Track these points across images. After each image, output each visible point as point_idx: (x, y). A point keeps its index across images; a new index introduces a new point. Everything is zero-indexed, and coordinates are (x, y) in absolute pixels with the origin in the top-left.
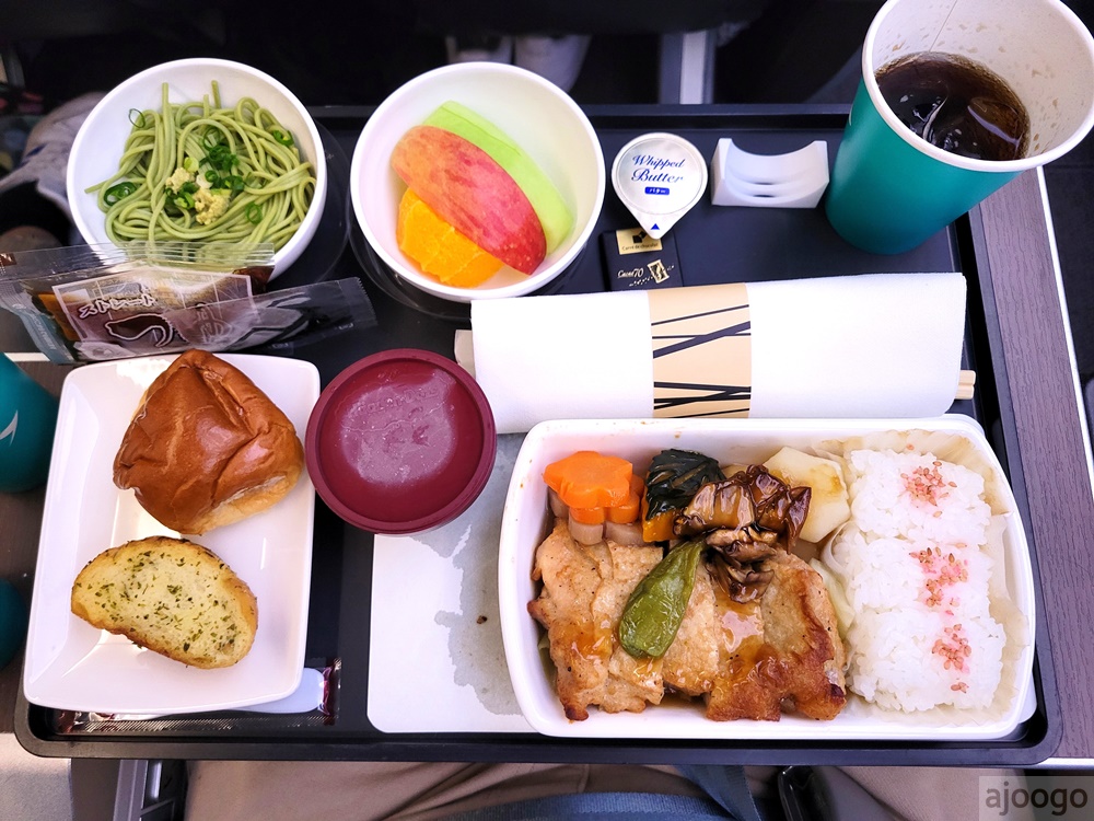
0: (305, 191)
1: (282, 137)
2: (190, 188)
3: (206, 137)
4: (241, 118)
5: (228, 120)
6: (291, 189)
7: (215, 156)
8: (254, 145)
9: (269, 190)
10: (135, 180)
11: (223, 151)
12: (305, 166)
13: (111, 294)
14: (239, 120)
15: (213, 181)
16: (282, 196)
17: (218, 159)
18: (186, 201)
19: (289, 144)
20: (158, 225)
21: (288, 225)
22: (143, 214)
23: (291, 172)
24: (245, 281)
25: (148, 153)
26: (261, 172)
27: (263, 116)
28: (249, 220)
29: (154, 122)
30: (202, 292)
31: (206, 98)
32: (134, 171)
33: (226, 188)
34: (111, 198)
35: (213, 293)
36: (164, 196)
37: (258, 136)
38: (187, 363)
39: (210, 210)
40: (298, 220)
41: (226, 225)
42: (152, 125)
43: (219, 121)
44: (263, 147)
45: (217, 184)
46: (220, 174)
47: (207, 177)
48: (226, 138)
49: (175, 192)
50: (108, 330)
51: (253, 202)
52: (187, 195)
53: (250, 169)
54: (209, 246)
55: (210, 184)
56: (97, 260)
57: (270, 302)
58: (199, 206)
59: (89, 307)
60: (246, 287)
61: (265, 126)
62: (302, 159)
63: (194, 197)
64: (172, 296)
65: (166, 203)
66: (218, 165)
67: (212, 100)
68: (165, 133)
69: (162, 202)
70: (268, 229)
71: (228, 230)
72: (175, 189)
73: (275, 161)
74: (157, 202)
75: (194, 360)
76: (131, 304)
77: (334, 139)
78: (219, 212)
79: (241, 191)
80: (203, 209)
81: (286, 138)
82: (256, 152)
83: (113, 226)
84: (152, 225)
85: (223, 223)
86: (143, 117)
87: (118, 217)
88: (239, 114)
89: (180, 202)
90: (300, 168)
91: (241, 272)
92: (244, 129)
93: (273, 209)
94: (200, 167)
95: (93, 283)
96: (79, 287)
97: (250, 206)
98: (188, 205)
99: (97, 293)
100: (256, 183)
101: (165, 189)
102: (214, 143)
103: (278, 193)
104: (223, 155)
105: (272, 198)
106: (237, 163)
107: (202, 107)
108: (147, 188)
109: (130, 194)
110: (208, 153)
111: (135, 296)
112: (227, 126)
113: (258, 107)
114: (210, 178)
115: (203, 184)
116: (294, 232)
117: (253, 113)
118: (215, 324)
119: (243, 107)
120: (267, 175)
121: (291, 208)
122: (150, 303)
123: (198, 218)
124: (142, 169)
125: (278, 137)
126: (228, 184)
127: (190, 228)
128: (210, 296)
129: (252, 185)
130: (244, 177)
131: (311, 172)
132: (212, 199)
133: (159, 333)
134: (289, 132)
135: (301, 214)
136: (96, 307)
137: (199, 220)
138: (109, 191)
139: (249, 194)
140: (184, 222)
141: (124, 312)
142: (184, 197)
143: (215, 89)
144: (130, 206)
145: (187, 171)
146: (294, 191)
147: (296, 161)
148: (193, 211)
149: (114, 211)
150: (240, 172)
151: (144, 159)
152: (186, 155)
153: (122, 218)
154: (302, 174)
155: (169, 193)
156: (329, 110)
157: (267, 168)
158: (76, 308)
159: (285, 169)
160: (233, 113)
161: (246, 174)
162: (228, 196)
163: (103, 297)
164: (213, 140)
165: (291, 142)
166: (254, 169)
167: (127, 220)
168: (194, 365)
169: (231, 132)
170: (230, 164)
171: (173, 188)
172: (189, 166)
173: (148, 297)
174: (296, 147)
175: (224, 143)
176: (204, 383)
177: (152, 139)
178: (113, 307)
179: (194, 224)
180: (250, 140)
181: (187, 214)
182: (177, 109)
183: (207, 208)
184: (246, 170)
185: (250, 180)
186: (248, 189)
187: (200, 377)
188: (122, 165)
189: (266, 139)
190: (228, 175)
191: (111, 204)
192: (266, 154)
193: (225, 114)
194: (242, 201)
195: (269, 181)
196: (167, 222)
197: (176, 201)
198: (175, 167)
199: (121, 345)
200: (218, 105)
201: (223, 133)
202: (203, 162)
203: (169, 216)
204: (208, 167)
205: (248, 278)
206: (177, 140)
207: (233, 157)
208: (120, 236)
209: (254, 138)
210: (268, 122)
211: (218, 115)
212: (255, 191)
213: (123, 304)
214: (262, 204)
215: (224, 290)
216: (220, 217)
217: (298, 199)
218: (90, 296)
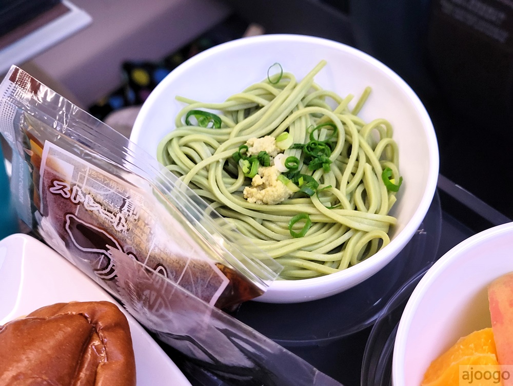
0: (370, 243)
1: (390, 178)
2: (263, 160)
3: (319, 128)
4: (366, 135)
5: (353, 129)
6: (356, 231)
7: (312, 149)
8: (356, 167)
9: (336, 215)
10: (226, 119)
11: (323, 151)
12: (391, 219)
13: (93, 191)
14: (362, 136)
15: (290, 169)
16: (341, 231)
17: (312, 153)
18: (250, 168)
19: (391, 189)
20: (207, 169)
21: (323, 263)
22: (204, 150)
23: (371, 215)
24: (220, 282)
25: (258, 107)
26: (342, 194)
27: (389, 149)
28: (290, 228)
29: (285, 86)
30: (174, 257)
31: (349, 99)
32: (234, 114)
33: (297, 184)
34: (193, 119)
35: (182, 267)
36: (237, 150)
37: (368, 161)
38: (92, 318)
39: (263, 192)
40: (337, 265)
41: (265, 216)
42: (282, 88)
43: (344, 124)
44: (364, 174)
45: (291, 174)
46: (302, 168)
47: (288, 161)
48: (336, 143)
49: (249, 155)
50: (65, 222)
51: (310, 214)
52: (256, 164)
53: (334, 184)
54: (232, 223)
55: (285, 170)
56: (123, 157)
57: (223, 326)
58: (257, 180)
59: (65, 187)
60: (216, 289)
61: (383, 158)
62: (393, 212)
63: (262, 170)
64: (144, 237)
65: (232, 157)
66: (307, 160)
67: (353, 104)
68: (286, 98)
69: (229, 153)
70: (300, 249)
71: (263, 222)
72: (252, 151)
73: (365, 195)
74: (225, 150)
75: (101, 318)
76: (103, 215)
77: (441, 220)
78: (269, 200)
79: (308, 196)
80: (258, 186)
81: (393, 181)
82: (353, 174)
83: (171, 141)
84: (201, 165)
85: (264, 213)
86: (281, 77)
87: (182, 137)
88: (367, 131)
89: (244, 165)
90: (383, 217)
91: (225, 270)
92: (360, 146)
93: (322, 235)
94: (291, 148)
95: (84, 167)
96: (69, 161)
97: (302, 216)
98: (249, 173)
99: (82, 179)
100: (327, 201)
101: (244, 145)
102: (323, 139)
103: (341, 225)
104: (320, 154)
105: (329, 225)
106: (326, 171)
107: (339, 103)
108: (229, 134)
109: (212, 128)
110: (309, 141)
111: (112, 209)
112: (347, 133)
113: (391, 137)
114: (291, 164)
115: (279, 164)
116: (322, 274)
117: (381, 139)
118: (160, 300)
119: (377, 127)
120: (345, 200)
121: (340, 248)
122: (120, 228)
123: (247, 190)
124: (241, 115)
125: (387, 175)
126: (301, 181)
127: (232, 193)
128: (176, 269)
129: (322, 199)
130: (321, 187)
131: (392, 230)
132: (274, 183)
133: (105, 263)
134: (401, 179)
135: (345, 262)
136: (71, 190)
137: (245, 192)
138: (197, 112)
139: (311, 204)
140: (232, 184)
141: (91, 217)
142: (251, 163)
143: (366, 96)
144: (199, 135)
145: (276, 144)
146: (358, 235)
147: (385, 208)
148: (248, 181)
149: (184, 130)
150: (322, 180)
151: (251, 109)
152: (287, 130)
153: (183, 140)
154: (380, 224)
155: (243, 150)
156: (458, 191)
157: (351, 195)
158: (54, 179)
159: (368, 209)
160: (361, 126)
161: (326, 184)
162: (291, 192)
163: (84, 186)
164: (323, 136)
165: (395, 188)
166: (338, 186)
167: (186, 145)
168: (96, 323)
169: (346, 141)
170: (320, 165)
171: (250, 149)
172: (281, 140)
173: (123, 221)
174: (397, 196)
175: (331, 146)
176: (84, 350)
177: (271, 97)
178: (85, 204)
179: (238, 193)
180: (357, 160)
181: (241, 179)
182: (316, 89)
183: (262, 187)
184: (330, 181)
185: (324, 193)
186: (315, 200)
187: (88, 340)
188: (229, 100)
189: (373, 169)
190: (310, 174)
191: (188, 123)
192: (361, 182)
193: (355, 123)
194: (300, 206)
195: (341, 207)
196: (218, 172)
197: (241, 162)
198: (269, 134)
199: (67, 245)
200: (356, 112)
201: (337, 137)
202: (297, 147)
203: (225, 169)
204: (297, 154)
205: (226, 282)
206: (292, 112)
207: (327, 162)
208: (168, 154)
209: (363, 159)
210: (389, 155)
211: (348, 118)
212: (320, 207)
213: (97, 208)
214: (316, 223)
215: (194, 274)
216: (267, 204)
217: (356, 245)
218: (74, 177)
